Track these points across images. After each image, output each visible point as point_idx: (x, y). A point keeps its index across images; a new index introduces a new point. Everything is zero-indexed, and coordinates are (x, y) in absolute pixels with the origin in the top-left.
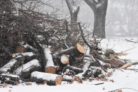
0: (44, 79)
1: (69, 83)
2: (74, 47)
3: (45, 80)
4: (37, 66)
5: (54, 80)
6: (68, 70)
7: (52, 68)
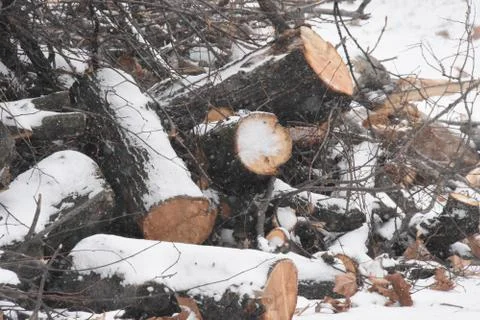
0: (174, 284)
1: (328, 307)
2: (279, 57)
3: (183, 294)
4: (91, 196)
5: (256, 292)
6: (287, 218)
7: (193, 208)
